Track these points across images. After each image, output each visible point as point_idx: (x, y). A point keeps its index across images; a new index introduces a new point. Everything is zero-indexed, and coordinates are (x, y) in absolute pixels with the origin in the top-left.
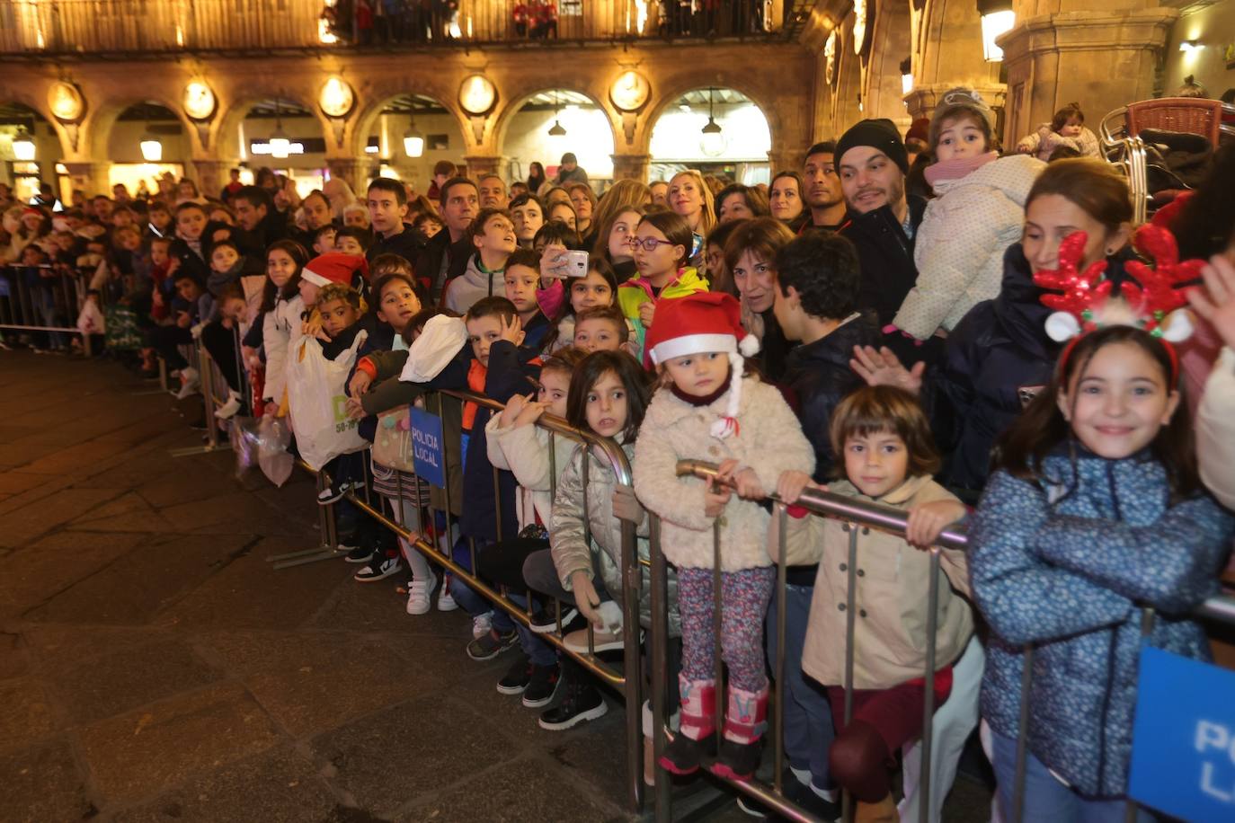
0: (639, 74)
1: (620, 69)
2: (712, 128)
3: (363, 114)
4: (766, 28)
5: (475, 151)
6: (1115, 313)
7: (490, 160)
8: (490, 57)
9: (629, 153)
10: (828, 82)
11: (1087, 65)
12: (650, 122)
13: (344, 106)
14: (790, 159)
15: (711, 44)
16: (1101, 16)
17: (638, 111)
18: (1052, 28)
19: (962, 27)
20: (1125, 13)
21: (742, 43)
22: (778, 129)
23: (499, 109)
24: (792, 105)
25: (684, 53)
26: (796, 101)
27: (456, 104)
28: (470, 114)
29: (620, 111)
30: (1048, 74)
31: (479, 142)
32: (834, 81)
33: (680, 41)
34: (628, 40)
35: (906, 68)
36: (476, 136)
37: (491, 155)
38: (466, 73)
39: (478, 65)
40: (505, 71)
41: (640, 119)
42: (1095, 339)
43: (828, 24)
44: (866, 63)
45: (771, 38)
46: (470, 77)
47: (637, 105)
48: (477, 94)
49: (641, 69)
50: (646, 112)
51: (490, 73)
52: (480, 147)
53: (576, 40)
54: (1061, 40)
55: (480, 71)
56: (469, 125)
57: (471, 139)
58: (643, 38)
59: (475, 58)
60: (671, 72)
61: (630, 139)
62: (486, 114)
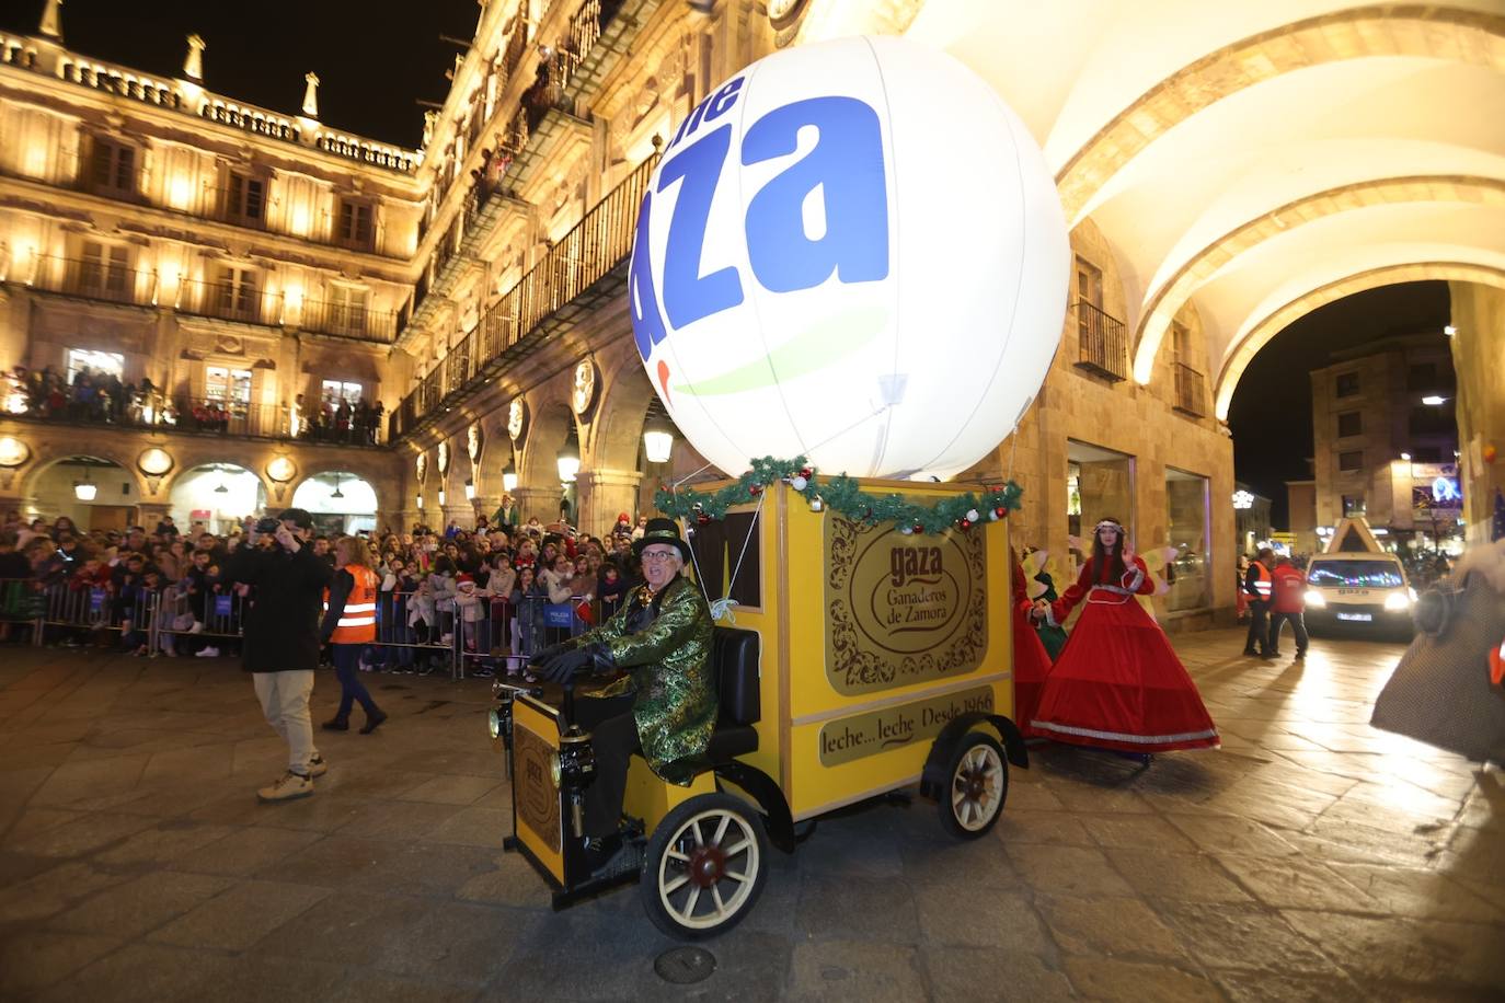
0: (289, 459)
1: (275, 455)
2: (338, 494)
3: (37, 466)
4: (377, 442)
5: (148, 498)
6: (525, 565)
7: (161, 505)
8: (171, 438)
9: (279, 507)
10: (419, 478)
11: (541, 503)
12: (294, 489)
13: (17, 459)
14: (390, 516)
15: (342, 447)
16: (544, 488)
17: (287, 482)
18: (529, 490)
19: (494, 475)
20: (550, 487)
21: (362, 449)
22: (382, 498)
23: (174, 472)
24: (391, 486)
25: (321, 450)
26: (394, 483)
27: (135, 466)
28: (146, 474)
29: (273, 480)
30: (529, 505)
31: (154, 493)
32: (423, 479)
33: (322, 444)
34: (285, 439)
35: (469, 482)
36: (151, 488)
37: (164, 503)
38: (147, 446)
39: (160, 442)
40: (182, 448)
41: (288, 487)
42: (524, 569)
43: (419, 449)
44: (445, 476)
45: (380, 447)
46: (149, 449)
47: (286, 478)
48: (156, 461)
49: (290, 456)
50: (293, 483)
51: (169, 448)
52: (154, 497)
53: (244, 436)
54: (532, 494)
55: (160, 446)
56: (145, 482)
57: (147, 491)
58: (294, 440)
59: (159, 438)
60: (312, 460)
61: (280, 498)
62: (162, 475)
